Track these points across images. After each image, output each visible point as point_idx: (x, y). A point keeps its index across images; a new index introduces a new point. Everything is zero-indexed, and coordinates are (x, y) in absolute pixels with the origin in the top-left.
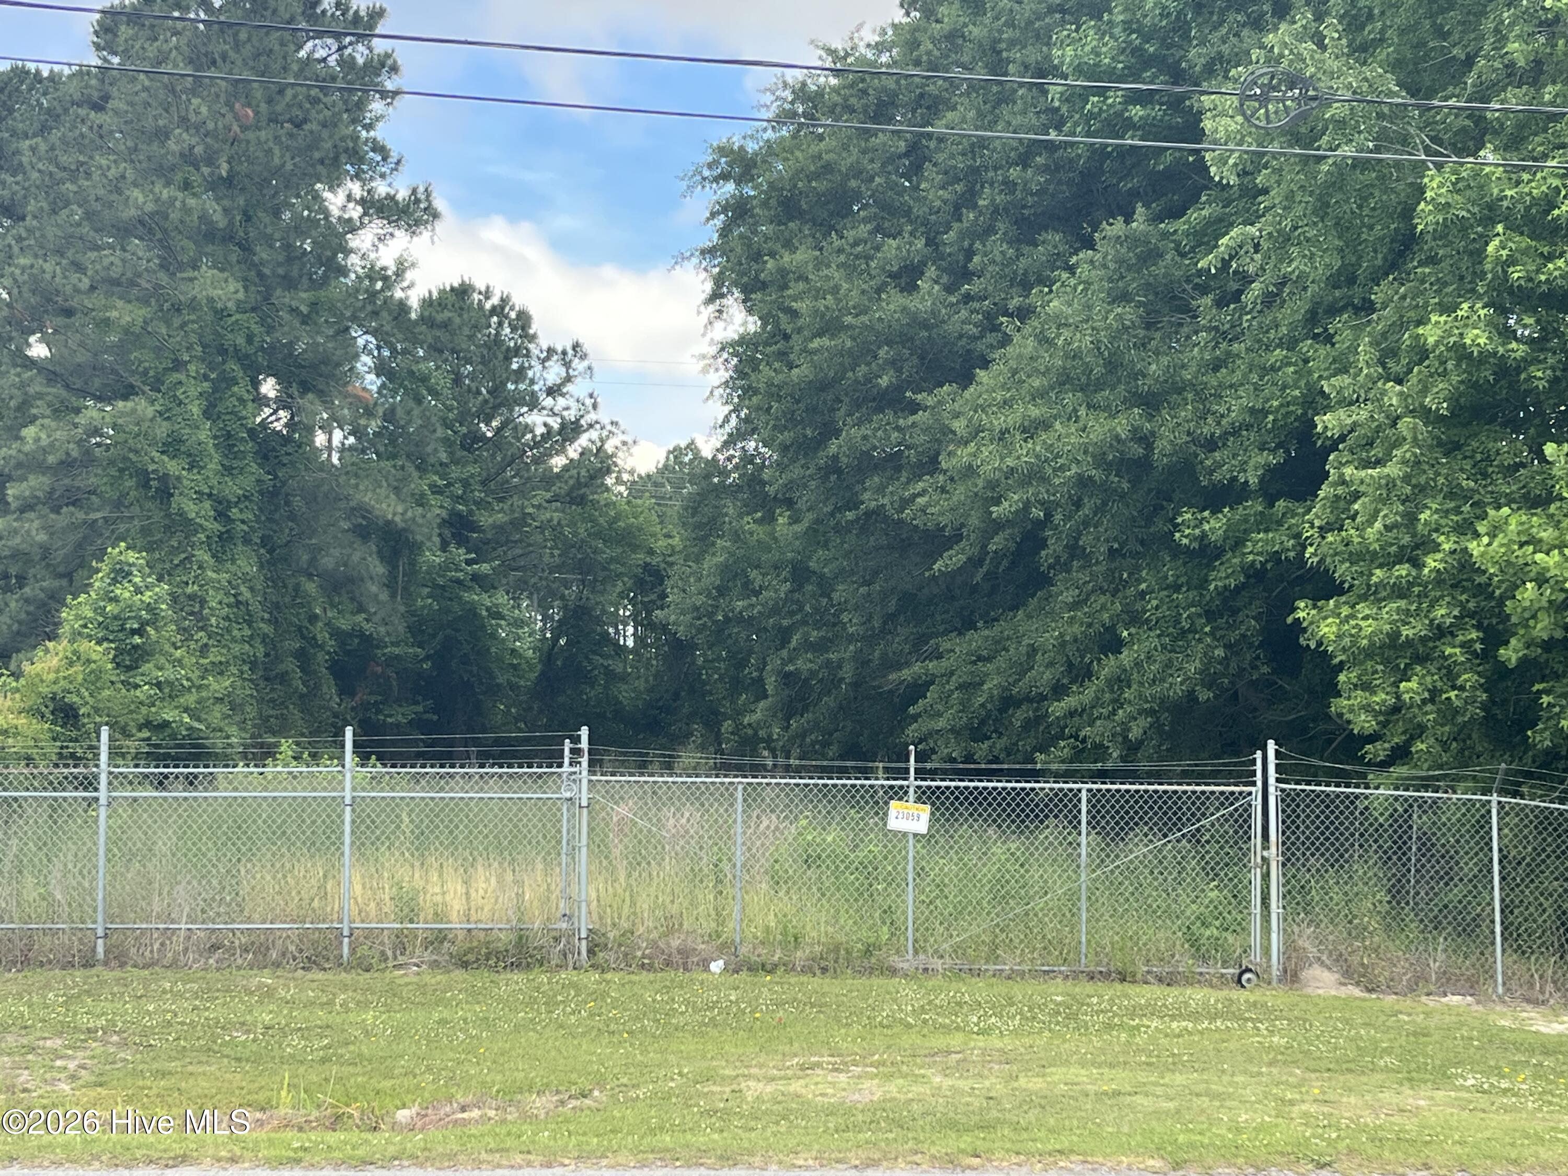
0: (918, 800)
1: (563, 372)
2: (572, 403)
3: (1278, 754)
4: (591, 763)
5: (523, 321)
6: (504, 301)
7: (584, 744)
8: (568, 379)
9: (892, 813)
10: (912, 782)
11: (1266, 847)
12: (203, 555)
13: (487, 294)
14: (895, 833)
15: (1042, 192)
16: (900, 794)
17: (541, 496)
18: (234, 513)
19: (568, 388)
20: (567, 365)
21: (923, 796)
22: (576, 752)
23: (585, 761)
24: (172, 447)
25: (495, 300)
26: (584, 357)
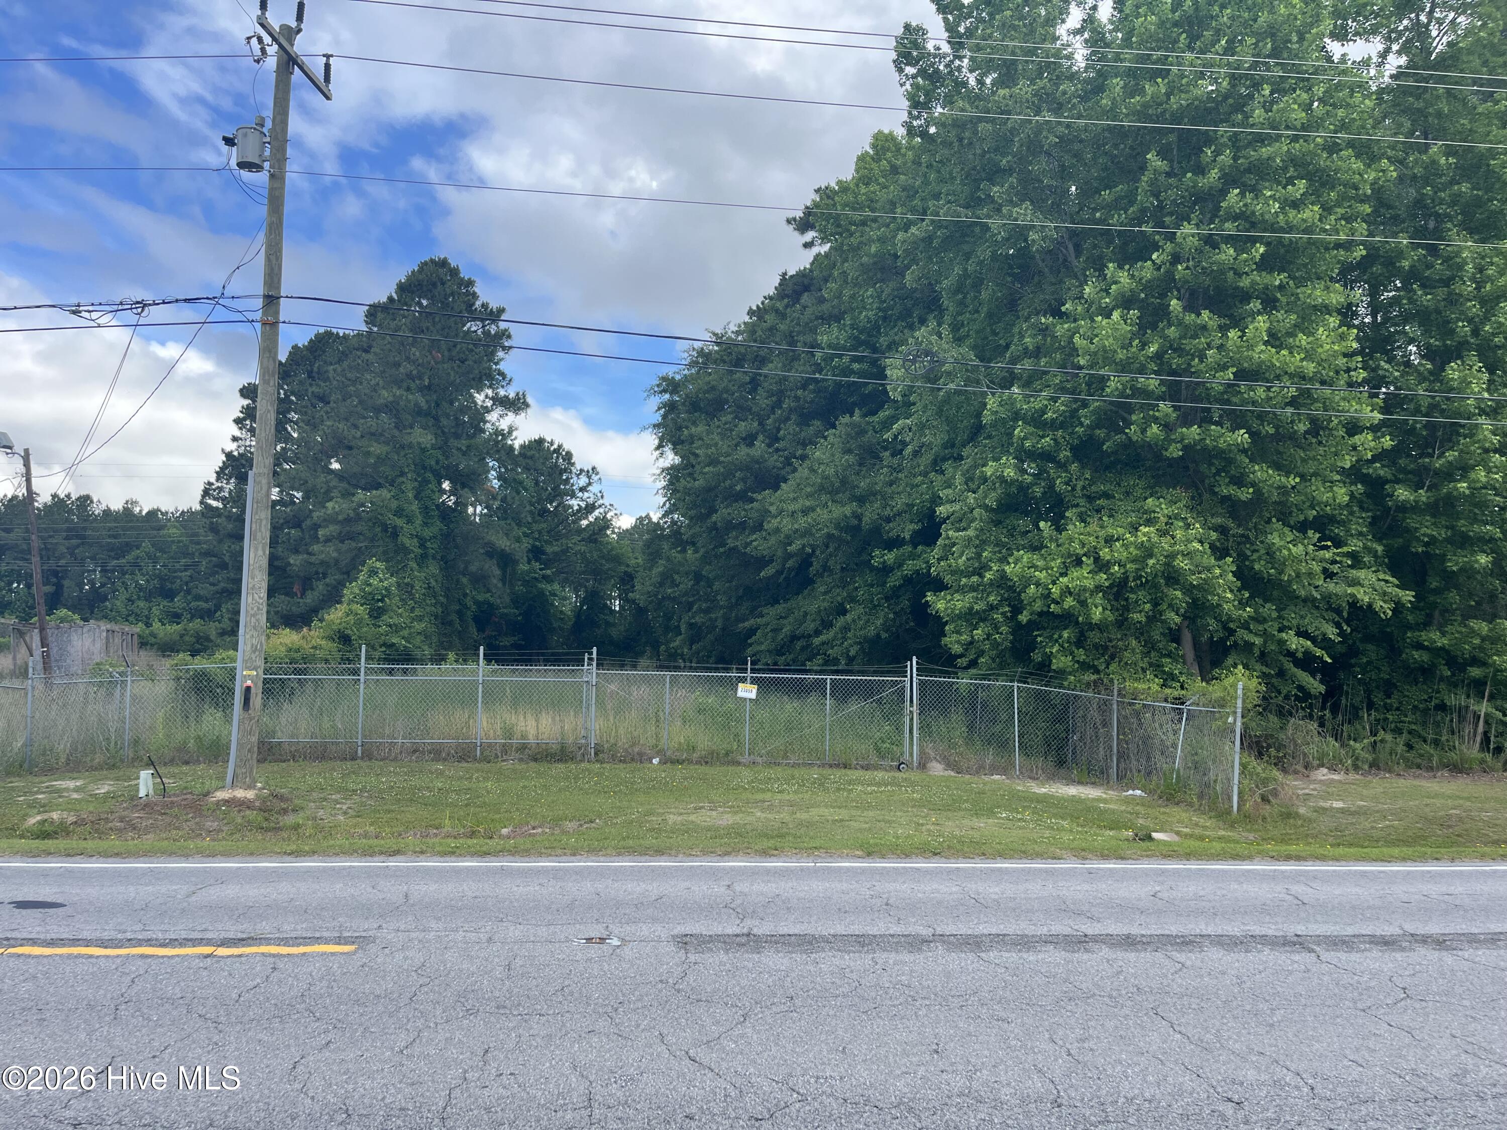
0: (752, 683)
1: (587, 480)
2: (591, 495)
3: (917, 663)
4: (598, 665)
5: (569, 455)
6: (560, 446)
7: (594, 656)
8: (590, 484)
9: (740, 689)
10: (749, 674)
11: (911, 706)
12: (413, 564)
13: (552, 443)
14: (741, 698)
15: (812, 402)
16: (743, 680)
17: (577, 538)
18: (428, 544)
19: (590, 488)
20: (589, 477)
21: (754, 681)
22: (590, 659)
23: (594, 663)
24: (399, 512)
25: (555, 446)
26: (597, 474)
